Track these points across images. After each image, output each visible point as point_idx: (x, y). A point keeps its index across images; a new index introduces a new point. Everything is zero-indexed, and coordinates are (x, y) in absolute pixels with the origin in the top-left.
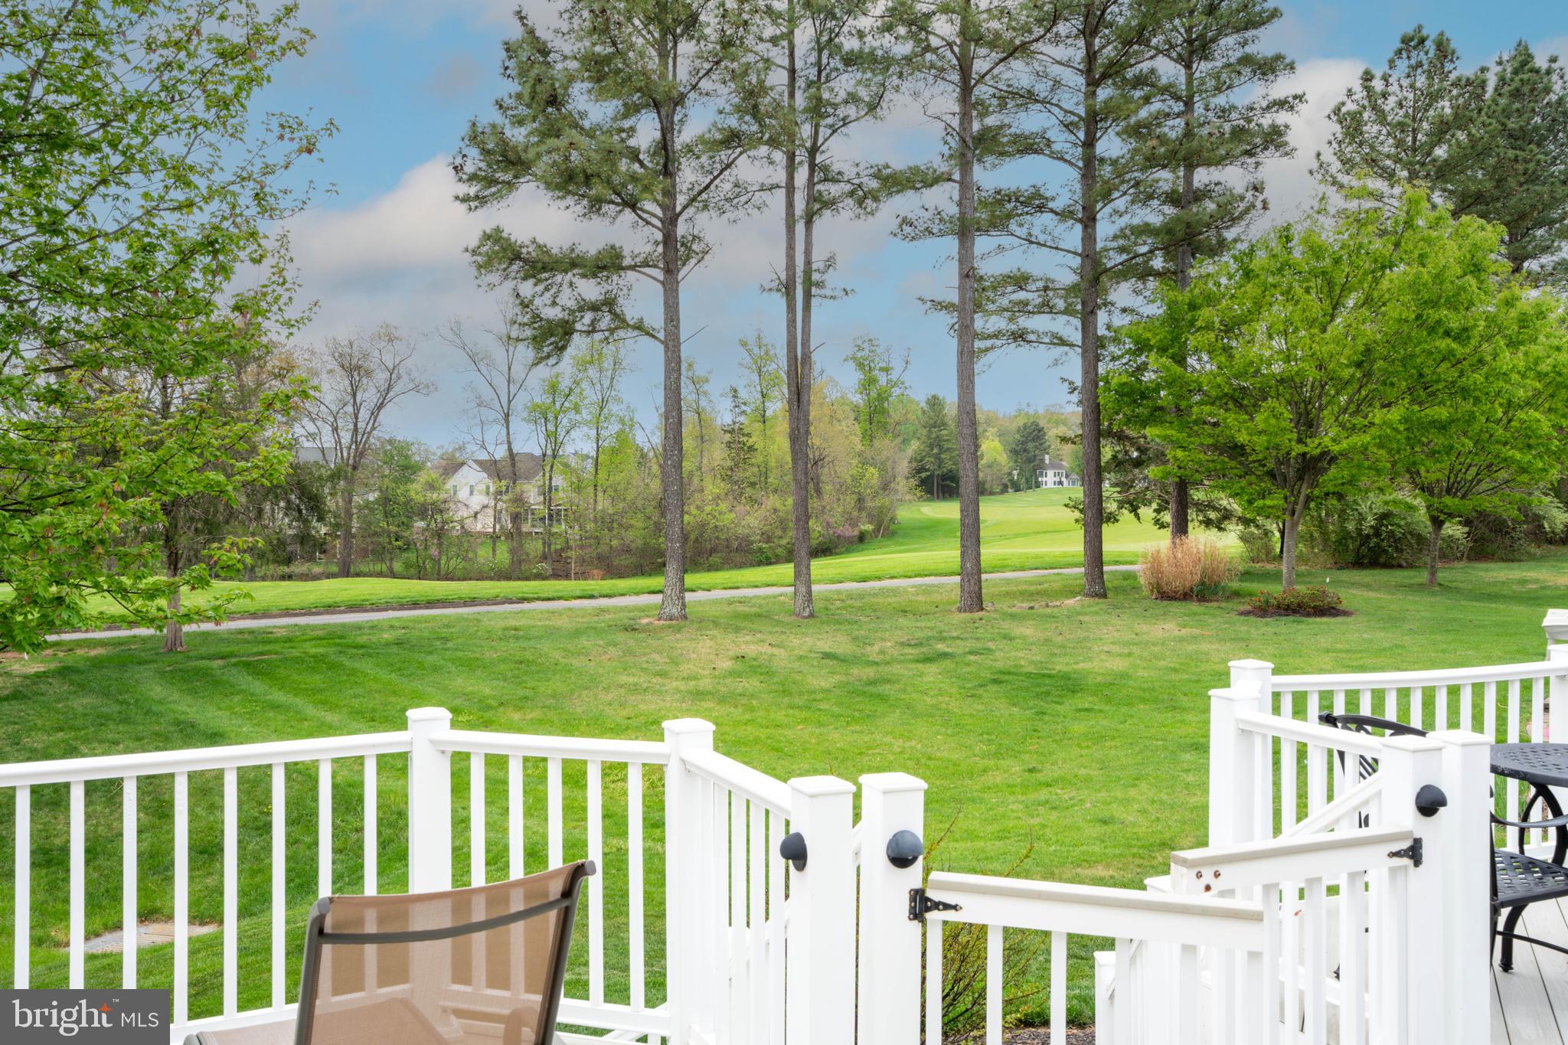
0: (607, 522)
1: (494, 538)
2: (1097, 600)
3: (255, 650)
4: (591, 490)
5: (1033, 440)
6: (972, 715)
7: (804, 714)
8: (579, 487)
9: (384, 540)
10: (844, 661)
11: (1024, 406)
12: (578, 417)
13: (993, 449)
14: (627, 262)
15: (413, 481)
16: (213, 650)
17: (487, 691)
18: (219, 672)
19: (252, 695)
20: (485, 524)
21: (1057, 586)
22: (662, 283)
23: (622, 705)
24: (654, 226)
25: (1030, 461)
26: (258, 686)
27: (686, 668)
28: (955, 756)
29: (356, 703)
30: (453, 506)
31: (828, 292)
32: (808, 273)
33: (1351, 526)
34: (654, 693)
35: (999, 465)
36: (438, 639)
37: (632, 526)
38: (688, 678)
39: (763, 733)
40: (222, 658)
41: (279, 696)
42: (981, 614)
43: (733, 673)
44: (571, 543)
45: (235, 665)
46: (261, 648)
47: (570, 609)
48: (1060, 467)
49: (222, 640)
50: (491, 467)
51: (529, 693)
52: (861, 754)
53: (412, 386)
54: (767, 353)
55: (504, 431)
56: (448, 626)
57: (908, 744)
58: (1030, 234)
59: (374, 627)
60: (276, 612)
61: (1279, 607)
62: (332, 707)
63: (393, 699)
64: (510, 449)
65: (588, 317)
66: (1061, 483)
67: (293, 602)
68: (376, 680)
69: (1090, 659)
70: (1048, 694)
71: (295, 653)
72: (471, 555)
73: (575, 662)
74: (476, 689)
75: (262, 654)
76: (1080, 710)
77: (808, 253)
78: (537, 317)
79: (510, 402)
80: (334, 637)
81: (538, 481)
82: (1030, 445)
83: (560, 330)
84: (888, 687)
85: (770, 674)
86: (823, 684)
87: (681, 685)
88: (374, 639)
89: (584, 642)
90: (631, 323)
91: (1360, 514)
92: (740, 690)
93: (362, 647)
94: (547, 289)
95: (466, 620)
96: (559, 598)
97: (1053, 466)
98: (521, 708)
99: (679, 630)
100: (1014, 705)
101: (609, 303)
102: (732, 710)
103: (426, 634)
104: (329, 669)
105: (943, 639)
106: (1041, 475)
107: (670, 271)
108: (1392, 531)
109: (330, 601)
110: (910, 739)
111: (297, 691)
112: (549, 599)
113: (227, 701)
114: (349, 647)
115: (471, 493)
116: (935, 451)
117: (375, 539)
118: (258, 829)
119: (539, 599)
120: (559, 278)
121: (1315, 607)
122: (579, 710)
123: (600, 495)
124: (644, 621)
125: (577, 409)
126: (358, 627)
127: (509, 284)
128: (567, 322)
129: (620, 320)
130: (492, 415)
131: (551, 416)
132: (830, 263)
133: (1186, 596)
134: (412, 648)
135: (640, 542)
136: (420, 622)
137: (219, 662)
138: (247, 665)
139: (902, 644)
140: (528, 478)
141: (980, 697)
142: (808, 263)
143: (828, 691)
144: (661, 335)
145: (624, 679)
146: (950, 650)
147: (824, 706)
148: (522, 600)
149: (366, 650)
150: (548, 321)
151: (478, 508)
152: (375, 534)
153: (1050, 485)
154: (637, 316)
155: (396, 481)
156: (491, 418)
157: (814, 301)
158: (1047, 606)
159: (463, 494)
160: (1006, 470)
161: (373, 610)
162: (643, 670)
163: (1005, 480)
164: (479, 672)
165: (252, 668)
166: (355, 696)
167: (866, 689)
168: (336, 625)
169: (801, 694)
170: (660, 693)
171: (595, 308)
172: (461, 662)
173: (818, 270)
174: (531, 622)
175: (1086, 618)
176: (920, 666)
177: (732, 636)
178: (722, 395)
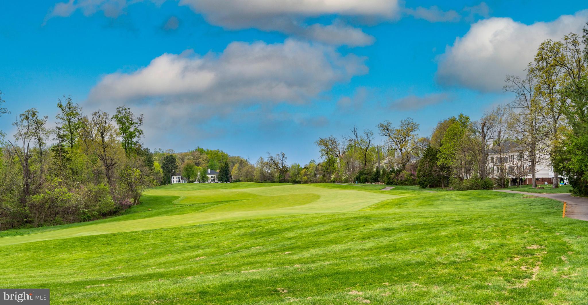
11: (158, 150)
13: (157, 166)
25: (169, 172)
48: (180, 175)
66: (179, 181)
97: (176, 174)
106: (172, 178)
153: (175, 182)
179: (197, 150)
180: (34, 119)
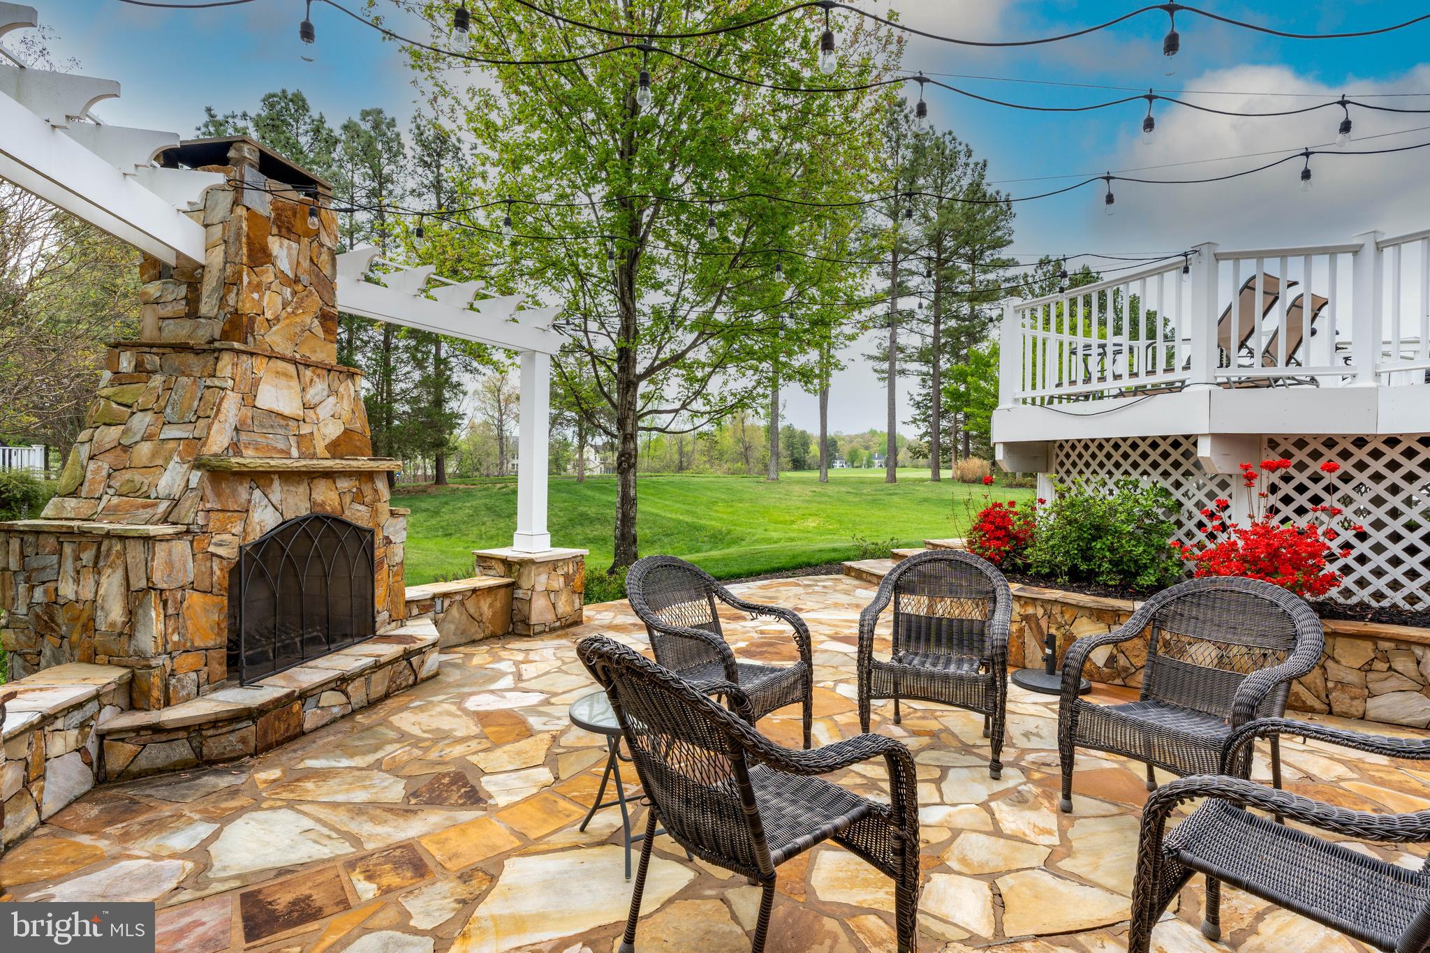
2: (937, 482)
35: (817, 456)
42: (896, 484)
82: (830, 448)
116: (792, 448)
133: (974, 482)
160: (820, 459)
163: (819, 463)
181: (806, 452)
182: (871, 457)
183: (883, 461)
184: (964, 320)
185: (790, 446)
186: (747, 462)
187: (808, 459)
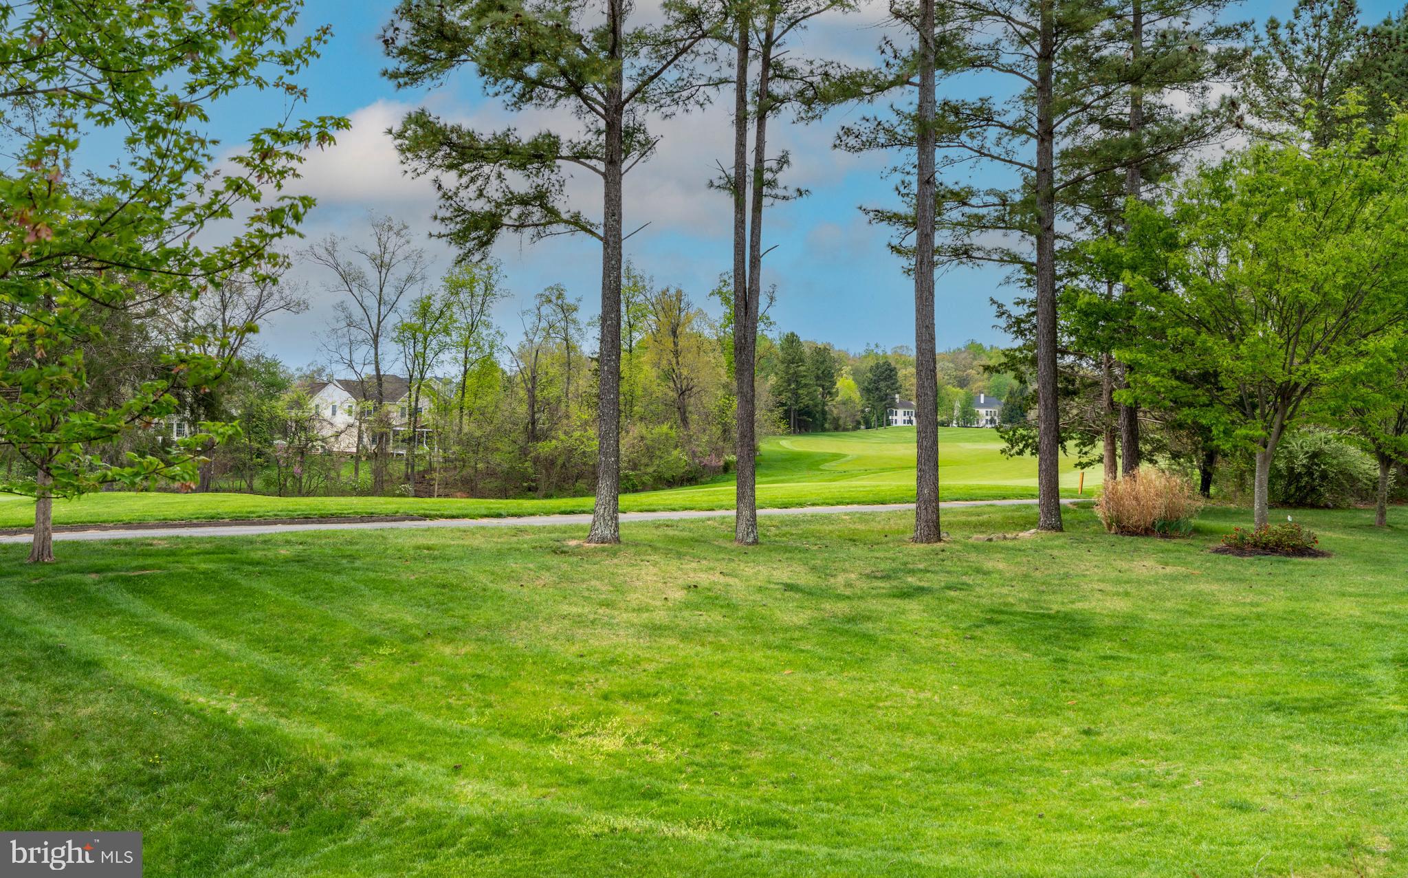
0: (473, 445)
1: (356, 458)
2: (1054, 533)
3: (134, 564)
4: (456, 412)
5: (885, 379)
6: (980, 661)
7: (786, 656)
8: (445, 409)
9: (244, 456)
10: (810, 594)
11: (872, 347)
12: (448, 339)
13: (846, 387)
14: (565, 152)
15: (278, 399)
16: (85, 563)
17: (410, 619)
18: (94, 588)
19: (134, 616)
20: (348, 444)
21: (998, 517)
22: (604, 175)
23: (570, 640)
24: (598, 113)
25: (881, 399)
26: (139, 606)
27: (634, 598)
28: (985, 712)
29: (255, 629)
30: (317, 424)
31: (780, 192)
32: (759, 171)
33: (1281, 465)
34: (604, 625)
35: (853, 402)
36: (343, 557)
37: (498, 449)
38: (639, 610)
39: (746, 678)
40: (97, 572)
41: (165, 619)
42: (940, 545)
43: (687, 605)
44: (435, 465)
45: (112, 580)
46: (141, 562)
47: (483, 528)
48: (910, 406)
49: (96, 551)
50: (356, 389)
51: (459, 623)
52: (871, 706)
53: (282, 303)
54: (635, 284)
55: (372, 352)
56: (351, 543)
57: (922, 696)
58: (982, 147)
59: (267, 542)
60: (152, 522)
61: (1255, 545)
62: (228, 634)
63: (298, 626)
64: (378, 369)
65: (516, 211)
66: (910, 422)
67: (171, 513)
68: (277, 602)
69: (1083, 598)
70: (1057, 637)
71: (182, 568)
72: (333, 474)
73: (509, 588)
74: (395, 616)
75: (143, 568)
76: (1105, 658)
77: (759, 150)
78: (460, 210)
79: (379, 323)
80: (222, 549)
81: (403, 402)
82: (882, 384)
83: (488, 224)
84: (870, 625)
85: (731, 607)
86: (795, 619)
87: (634, 618)
88: (270, 554)
89: (513, 564)
90: (565, 216)
91: (1290, 452)
92: (702, 625)
93: (258, 563)
94: (473, 180)
95: (370, 536)
96: (464, 516)
97: (902, 405)
98: (452, 641)
99: (615, 554)
100: (1025, 650)
101: (540, 197)
102: (699, 648)
103: (328, 551)
104: (222, 588)
105: (912, 572)
106: (891, 413)
107: (613, 161)
108: (1324, 471)
109: (212, 512)
110: (922, 689)
111: (186, 614)
112: (453, 517)
113: (103, 623)
114: (243, 563)
115: (334, 413)
116: (793, 386)
117: (236, 455)
118: (142, 784)
119: (442, 516)
120: (486, 169)
121: (1293, 547)
122: (520, 644)
123: (465, 418)
124: (573, 543)
125: (447, 331)
126: (250, 541)
127: (433, 173)
128: (494, 215)
129: (553, 215)
130: (361, 335)
131: (420, 336)
132: (783, 161)
133: (1147, 531)
134: (316, 567)
135: (506, 466)
136: (319, 538)
137: (93, 576)
138: (127, 580)
139: (868, 576)
140: (394, 399)
141: (981, 639)
142: (760, 160)
143: (801, 628)
144: (601, 232)
145: (565, 609)
146: (926, 585)
147: (804, 645)
148: (425, 517)
149: (265, 568)
150: (473, 214)
151: (343, 427)
152: (237, 450)
153: (900, 424)
154: (574, 210)
155: (260, 397)
156: (360, 338)
157: (766, 201)
158: (1005, 538)
159: (327, 413)
160: (859, 407)
161: (260, 524)
162: (585, 598)
163: (859, 417)
164: (397, 597)
165: (134, 585)
166: (255, 621)
167: (846, 627)
168: (222, 538)
169: (774, 631)
170: (610, 626)
171: (524, 201)
172: (374, 584)
173: (771, 170)
174: (442, 541)
175: (1055, 553)
176: (898, 602)
177: (676, 563)
178: (589, 324)
179: (967, 348)
180: (560, 302)
181: (829, 392)
182: (970, 402)
183: (996, 410)
184: (1121, 126)
185: (793, 380)
186: (685, 421)
187: (833, 408)
